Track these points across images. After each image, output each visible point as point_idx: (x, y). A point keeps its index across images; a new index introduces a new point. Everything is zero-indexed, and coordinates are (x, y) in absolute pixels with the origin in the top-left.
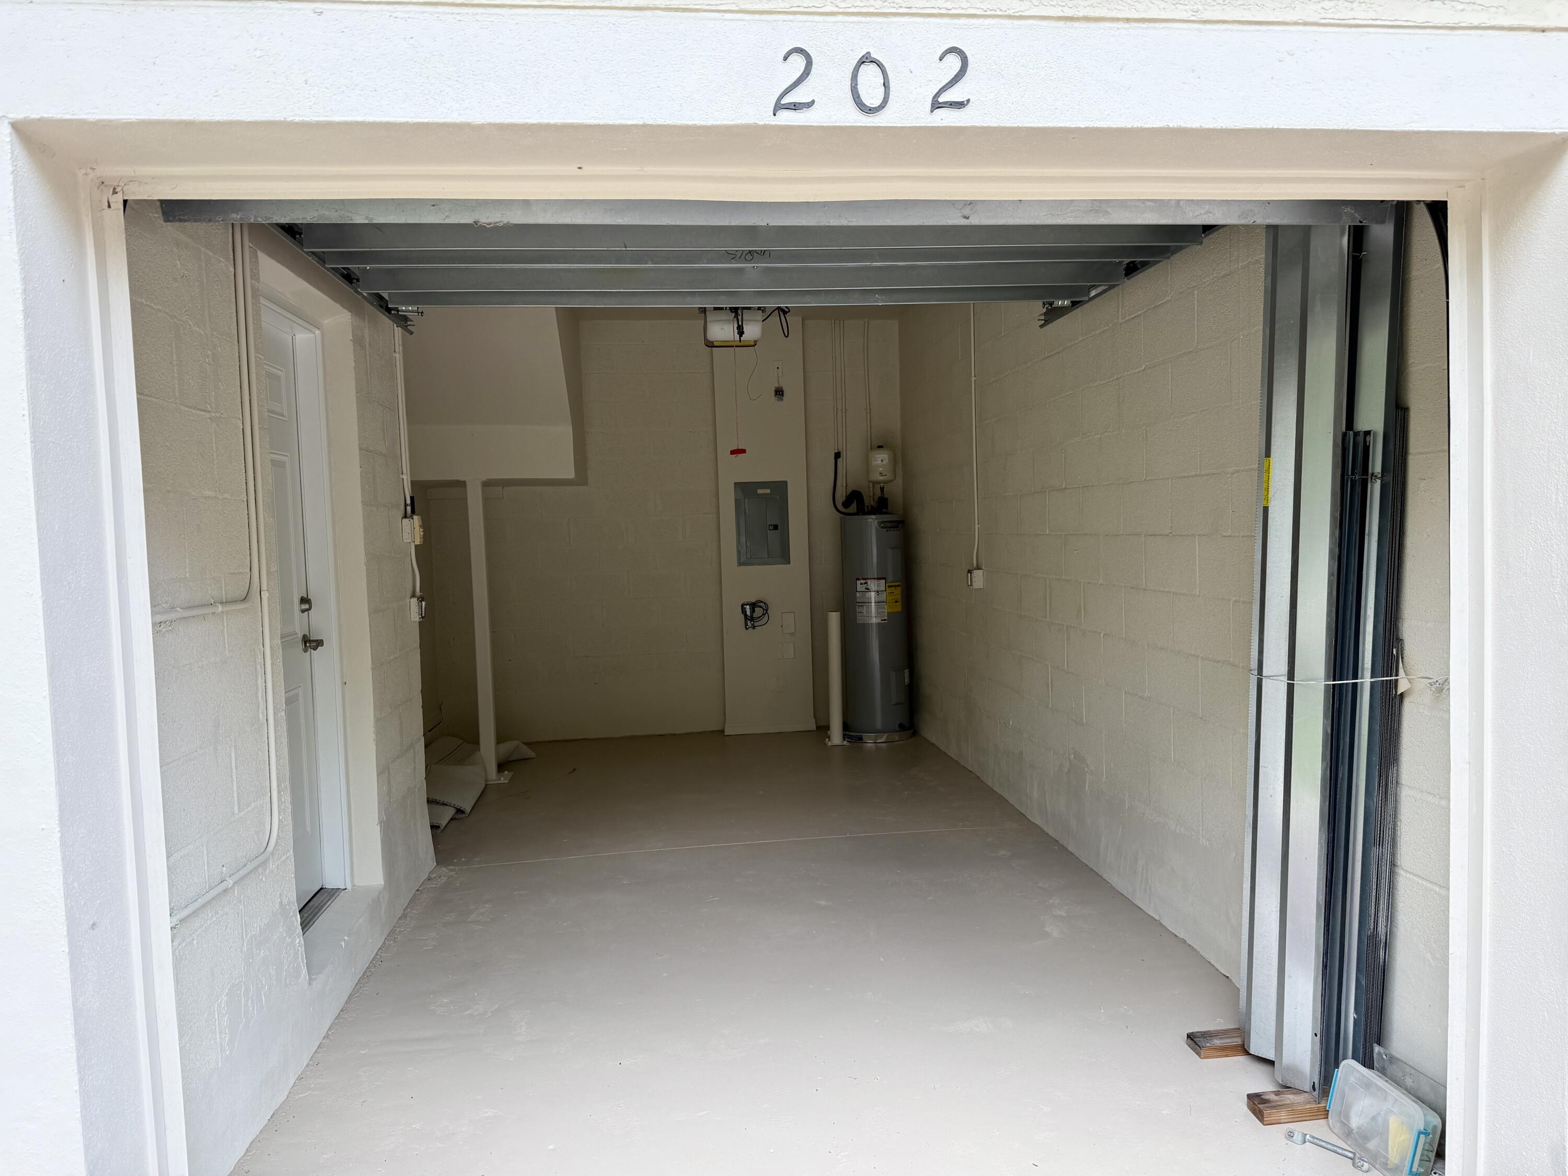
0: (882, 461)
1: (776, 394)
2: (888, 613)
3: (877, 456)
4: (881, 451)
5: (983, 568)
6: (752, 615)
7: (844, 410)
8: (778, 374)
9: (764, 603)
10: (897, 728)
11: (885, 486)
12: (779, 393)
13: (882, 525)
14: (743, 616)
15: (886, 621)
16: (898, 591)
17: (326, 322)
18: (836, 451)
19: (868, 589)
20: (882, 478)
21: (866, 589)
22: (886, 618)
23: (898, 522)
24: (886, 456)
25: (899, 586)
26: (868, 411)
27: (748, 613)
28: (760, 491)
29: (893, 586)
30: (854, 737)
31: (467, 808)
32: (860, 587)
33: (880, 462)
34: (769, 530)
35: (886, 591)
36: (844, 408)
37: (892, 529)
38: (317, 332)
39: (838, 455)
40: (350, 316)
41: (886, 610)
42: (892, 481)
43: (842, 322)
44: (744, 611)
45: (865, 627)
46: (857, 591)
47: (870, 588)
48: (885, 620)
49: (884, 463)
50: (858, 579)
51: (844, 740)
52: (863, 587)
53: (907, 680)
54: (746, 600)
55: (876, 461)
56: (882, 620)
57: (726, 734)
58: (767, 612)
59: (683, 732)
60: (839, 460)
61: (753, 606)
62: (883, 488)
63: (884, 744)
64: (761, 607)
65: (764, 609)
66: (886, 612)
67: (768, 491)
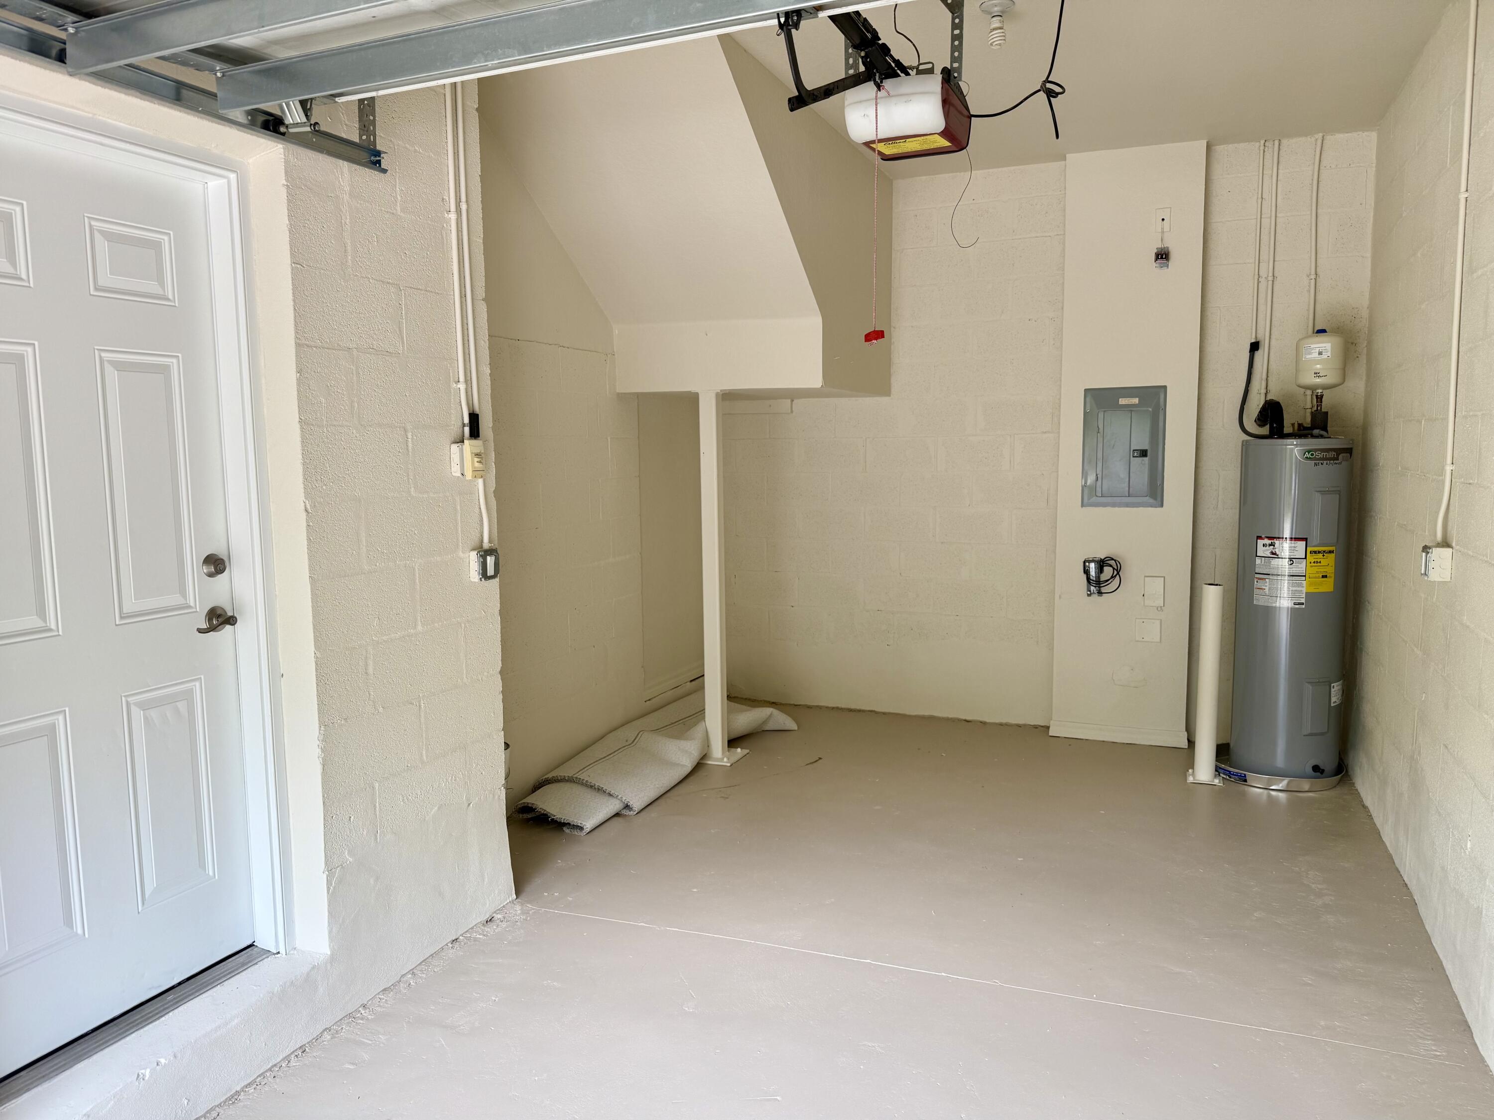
0: (1320, 353)
1: (1157, 258)
2: (1306, 593)
3: (1312, 346)
4: (1322, 337)
5: (1454, 545)
6: (1099, 577)
7: (1270, 278)
8: (1162, 229)
9: (1115, 560)
10: (1309, 770)
11: (1326, 393)
12: (1163, 256)
13: (1307, 455)
14: (1085, 576)
15: (1304, 606)
16: (1329, 563)
17: (250, 161)
18: (1253, 341)
19: (1275, 554)
20: (1318, 380)
21: (1272, 553)
22: (1303, 601)
23: (1339, 451)
24: (1328, 346)
25: (1331, 552)
26: (1313, 277)
27: (1093, 573)
28: (1122, 401)
29: (1319, 552)
30: (1233, 774)
31: (637, 805)
32: (1262, 551)
33: (1316, 355)
34: (1133, 457)
35: (1306, 558)
36: (1271, 274)
37: (1325, 462)
38: (233, 176)
39: (1255, 347)
40: (282, 150)
41: (1305, 587)
42: (1340, 385)
43: (1277, 143)
44: (1086, 572)
45: (1269, 612)
46: (1257, 556)
47: (1277, 553)
48: (1302, 604)
49: (1324, 356)
50: (1259, 538)
51: (1215, 776)
52: (1267, 550)
53: (1335, 699)
54: (1090, 556)
55: (1310, 353)
56: (1295, 604)
57: (1050, 734)
58: (1118, 573)
59: (997, 721)
60: (1258, 355)
61: (1101, 564)
62: (1322, 396)
63: (1281, 795)
64: (1111, 566)
65: (1114, 569)
66: (1304, 592)
67: (1136, 401)
